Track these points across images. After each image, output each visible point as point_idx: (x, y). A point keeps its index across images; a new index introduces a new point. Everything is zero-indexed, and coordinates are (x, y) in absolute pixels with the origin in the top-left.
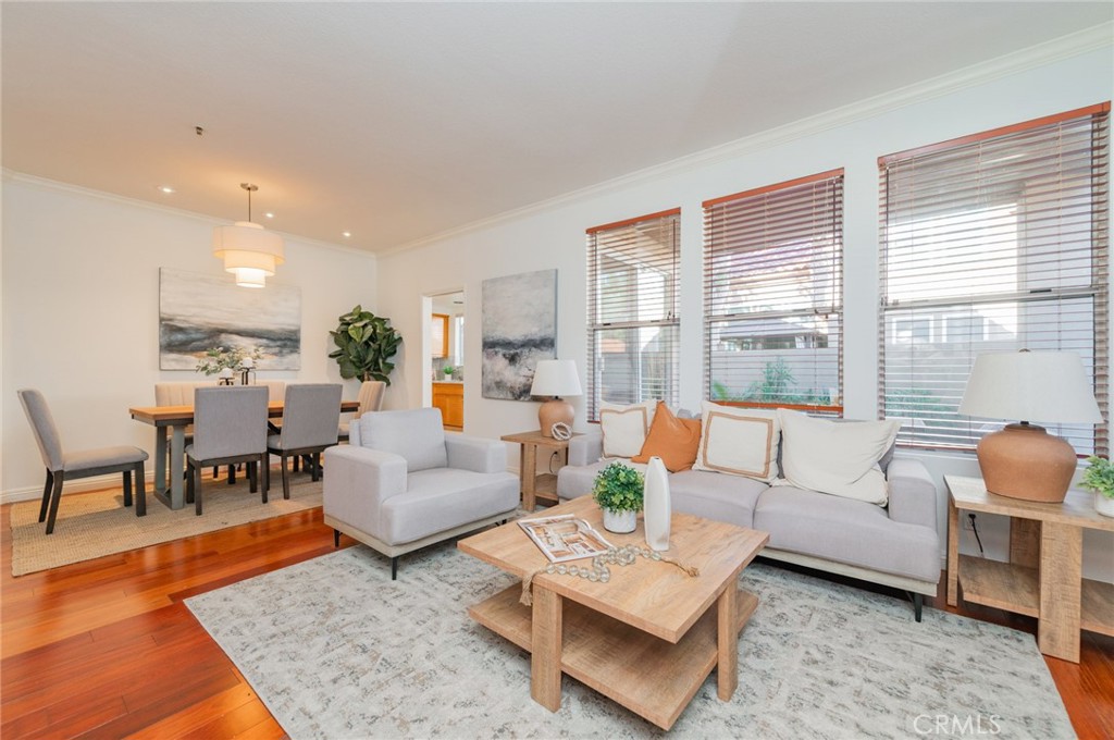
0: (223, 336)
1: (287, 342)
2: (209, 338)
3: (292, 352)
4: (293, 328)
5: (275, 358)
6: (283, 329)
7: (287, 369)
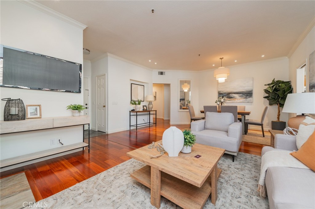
0: (230, 94)
1: (248, 94)
2: (227, 95)
3: (250, 97)
4: (250, 90)
5: (244, 99)
6: (247, 91)
7: (248, 102)
